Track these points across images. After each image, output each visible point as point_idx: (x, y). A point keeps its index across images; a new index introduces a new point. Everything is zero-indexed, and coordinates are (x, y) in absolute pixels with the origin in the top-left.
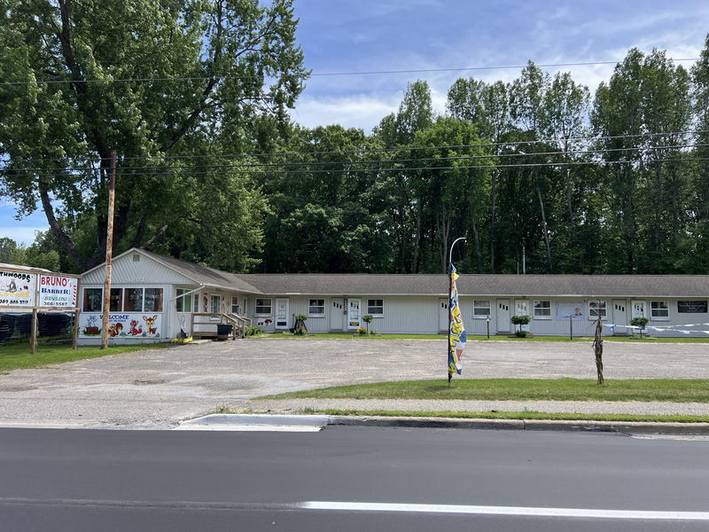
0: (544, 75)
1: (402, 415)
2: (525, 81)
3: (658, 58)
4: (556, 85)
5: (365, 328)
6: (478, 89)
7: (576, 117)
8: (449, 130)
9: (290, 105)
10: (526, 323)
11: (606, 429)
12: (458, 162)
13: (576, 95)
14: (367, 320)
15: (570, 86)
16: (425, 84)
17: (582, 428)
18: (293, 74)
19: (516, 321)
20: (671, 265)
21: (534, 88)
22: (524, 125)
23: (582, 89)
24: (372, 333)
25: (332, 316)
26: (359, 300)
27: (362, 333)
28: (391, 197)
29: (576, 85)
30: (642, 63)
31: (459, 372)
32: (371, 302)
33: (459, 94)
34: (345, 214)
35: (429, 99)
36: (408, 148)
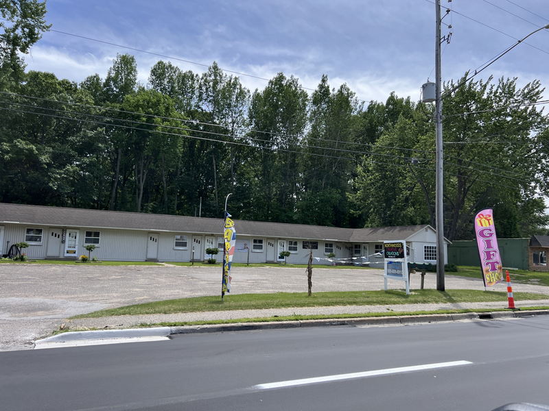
0: (224, 75)
1: (223, 323)
2: (210, 76)
3: (293, 82)
4: (229, 84)
5: (87, 256)
6: (174, 72)
7: (240, 109)
8: (154, 100)
9: (23, 50)
10: (216, 253)
11: (343, 324)
12: (161, 126)
13: (242, 94)
14: (90, 249)
15: (238, 87)
16: (133, 59)
17: (331, 324)
18: (32, 23)
19: (209, 252)
20: (292, 217)
21: (216, 83)
22: (207, 108)
23: (246, 91)
24: (93, 260)
25: (50, 244)
26: (78, 231)
27: (84, 260)
28: (100, 145)
29: (243, 87)
30: (284, 83)
31: (228, 291)
32: (89, 234)
33: (159, 72)
34: (53, 153)
35: (135, 70)
36: (117, 108)
